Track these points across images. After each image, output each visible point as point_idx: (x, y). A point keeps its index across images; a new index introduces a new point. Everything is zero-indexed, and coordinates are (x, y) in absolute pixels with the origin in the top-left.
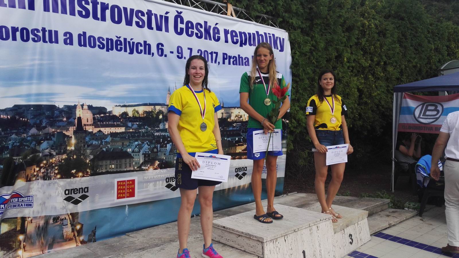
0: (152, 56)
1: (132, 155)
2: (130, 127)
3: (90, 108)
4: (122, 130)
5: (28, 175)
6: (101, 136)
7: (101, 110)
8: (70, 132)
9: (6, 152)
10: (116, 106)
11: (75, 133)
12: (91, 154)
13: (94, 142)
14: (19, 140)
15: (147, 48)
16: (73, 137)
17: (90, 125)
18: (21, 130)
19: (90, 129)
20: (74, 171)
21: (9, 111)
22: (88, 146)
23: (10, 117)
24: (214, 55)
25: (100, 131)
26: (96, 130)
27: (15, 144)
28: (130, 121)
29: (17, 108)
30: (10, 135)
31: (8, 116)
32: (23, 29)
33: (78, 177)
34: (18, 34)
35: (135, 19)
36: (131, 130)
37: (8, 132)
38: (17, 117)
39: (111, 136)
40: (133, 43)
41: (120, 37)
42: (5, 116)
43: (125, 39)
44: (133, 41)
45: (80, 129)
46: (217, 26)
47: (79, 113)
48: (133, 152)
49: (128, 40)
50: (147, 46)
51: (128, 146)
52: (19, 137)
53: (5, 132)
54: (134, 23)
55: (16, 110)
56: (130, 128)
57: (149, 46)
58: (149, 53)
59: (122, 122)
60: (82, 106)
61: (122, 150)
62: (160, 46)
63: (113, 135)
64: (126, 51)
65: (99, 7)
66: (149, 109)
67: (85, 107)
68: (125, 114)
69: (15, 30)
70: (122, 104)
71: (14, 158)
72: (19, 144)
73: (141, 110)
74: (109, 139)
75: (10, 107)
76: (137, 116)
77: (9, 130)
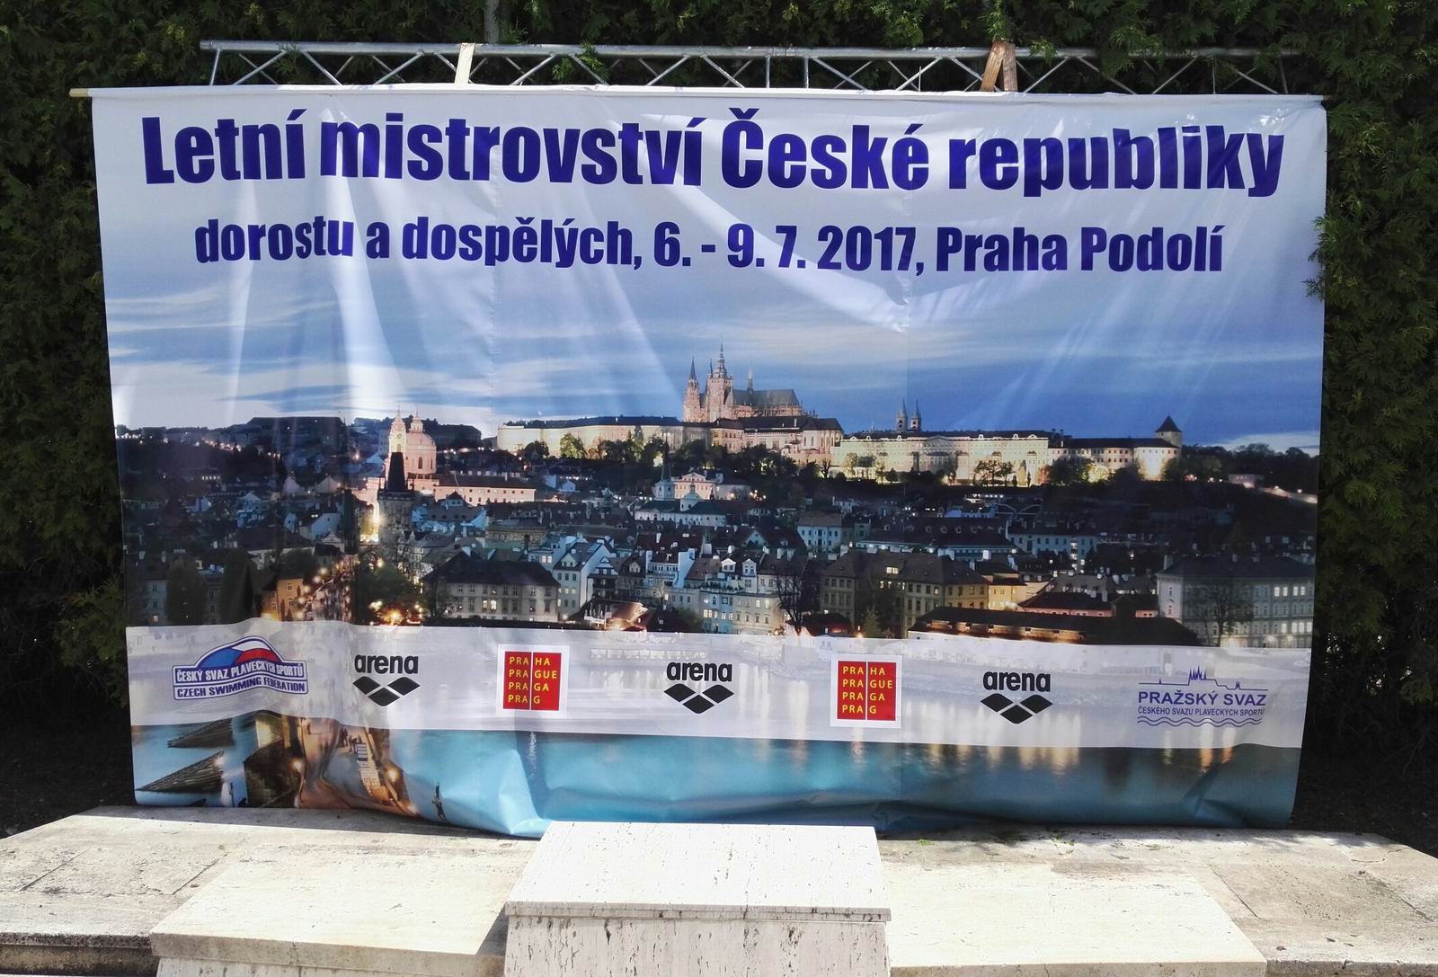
0: (635, 268)
1: (555, 574)
2: (550, 489)
3: (431, 427)
4: (526, 496)
5: (283, 601)
6: (458, 511)
7: (465, 435)
8: (370, 492)
9: (230, 536)
10: (510, 424)
11: (381, 497)
12: (426, 559)
13: (437, 527)
14: (264, 507)
15: (618, 243)
16: (376, 505)
17: (427, 477)
18: (268, 481)
19: (426, 488)
20: (376, 605)
21: (239, 433)
22: (419, 536)
23: (242, 448)
24: (898, 242)
25: (455, 496)
26: (442, 493)
27: (254, 517)
28: (553, 472)
29: (260, 427)
30: (240, 493)
31: (236, 445)
32: (275, 229)
33: (389, 623)
34: (264, 242)
35: (581, 159)
36: (554, 500)
37: (237, 485)
38: (260, 450)
39: (489, 514)
40: (573, 232)
41: (530, 220)
42: (228, 446)
43: (547, 225)
44: (571, 225)
45: (397, 486)
46: (914, 135)
47: (396, 441)
48: (558, 566)
49: (557, 224)
50: (620, 237)
51: (544, 548)
52: (262, 499)
53: (229, 485)
54: (577, 171)
55: (257, 430)
56: (554, 491)
57: (627, 235)
58: (626, 260)
59: (526, 474)
60: (408, 422)
61: (523, 557)
62: (667, 231)
63: (493, 509)
64: (546, 257)
65: (470, 141)
66: (620, 434)
67: (417, 426)
68: (538, 449)
69: (256, 232)
70: (527, 420)
71: (250, 552)
72: (263, 518)
73: (592, 437)
74: (482, 521)
75: (241, 423)
76: (577, 455)
77: (238, 480)
